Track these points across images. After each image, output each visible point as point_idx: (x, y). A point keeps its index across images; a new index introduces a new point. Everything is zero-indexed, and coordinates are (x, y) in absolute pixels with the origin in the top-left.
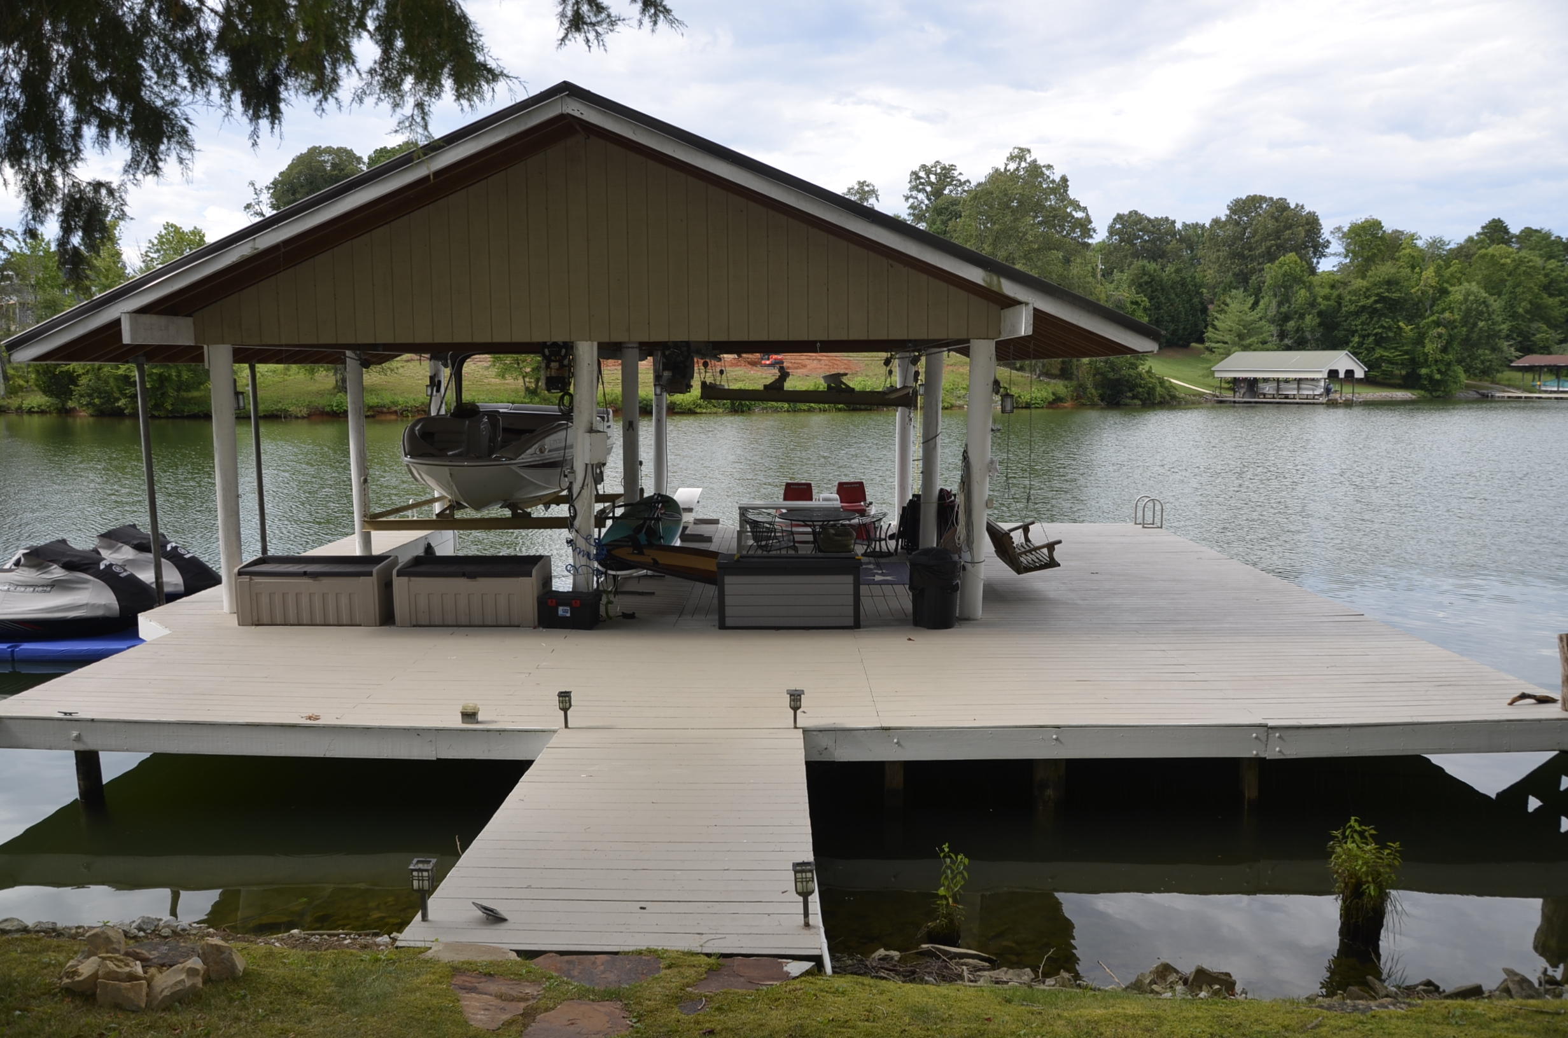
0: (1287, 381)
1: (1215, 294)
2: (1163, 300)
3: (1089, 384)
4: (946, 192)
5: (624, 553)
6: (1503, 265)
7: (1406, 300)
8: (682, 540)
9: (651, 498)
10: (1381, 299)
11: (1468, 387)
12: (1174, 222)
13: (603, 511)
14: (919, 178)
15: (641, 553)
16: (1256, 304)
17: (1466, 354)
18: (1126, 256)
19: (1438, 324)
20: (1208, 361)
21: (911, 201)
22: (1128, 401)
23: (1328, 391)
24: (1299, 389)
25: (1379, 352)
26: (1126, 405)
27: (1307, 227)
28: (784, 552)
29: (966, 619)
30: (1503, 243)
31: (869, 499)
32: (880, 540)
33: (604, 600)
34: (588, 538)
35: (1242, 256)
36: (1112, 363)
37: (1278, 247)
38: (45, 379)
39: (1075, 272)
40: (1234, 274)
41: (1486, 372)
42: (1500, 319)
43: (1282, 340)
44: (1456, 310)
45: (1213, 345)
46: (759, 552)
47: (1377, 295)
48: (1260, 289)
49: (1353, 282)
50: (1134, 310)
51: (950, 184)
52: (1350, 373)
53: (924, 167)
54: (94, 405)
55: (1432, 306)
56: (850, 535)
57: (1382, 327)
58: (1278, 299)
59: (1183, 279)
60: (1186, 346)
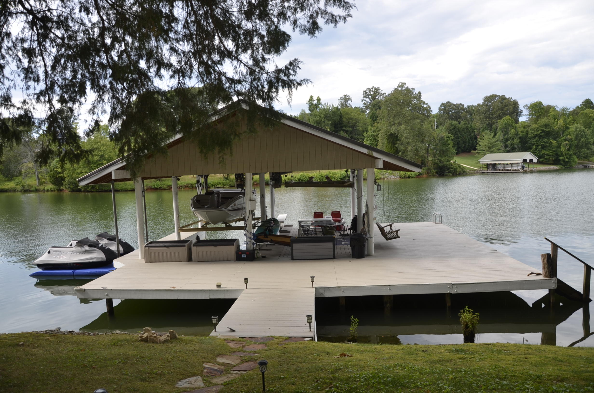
0: (507, 164)
1: (480, 132)
2: (459, 135)
3: (432, 168)
4: (377, 98)
5: (261, 237)
6: (590, 116)
7: (552, 132)
8: (280, 232)
9: (270, 219)
10: (543, 131)
11: (579, 163)
12: (463, 105)
13: (255, 224)
14: (367, 93)
15: (267, 237)
16: (495, 135)
17: (577, 151)
18: (446, 119)
19: (565, 140)
20: (477, 157)
21: (364, 101)
22: (447, 174)
23: (523, 167)
24: (512, 167)
25: (543, 152)
26: (446, 175)
27: (514, 106)
28: (313, 235)
29: (369, 255)
30: (591, 108)
31: (342, 217)
32: (345, 230)
33: (256, 252)
34: (250, 233)
35: (489, 118)
36: (440, 160)
37: (503, 113)
38: (53, 179)
39: (425, 127)
40: (486, 124)
41: (586, 157)
42: (590, 137)
43: (506, 148)
44: (572, 135)
45: (479, 151)
46: (305, 236)
47: (542, 130)
48: (496, 129)
49: (532, 125)
50: (448, 140)
51: (378, 94)
52: (531, 160)
53: (368, 89)
54: (70, 188)
55: (563, 133)
56: (333, 229)
57: (544, 142)
58: (504, 133)
59: (467, 127)
60: (469, 152)
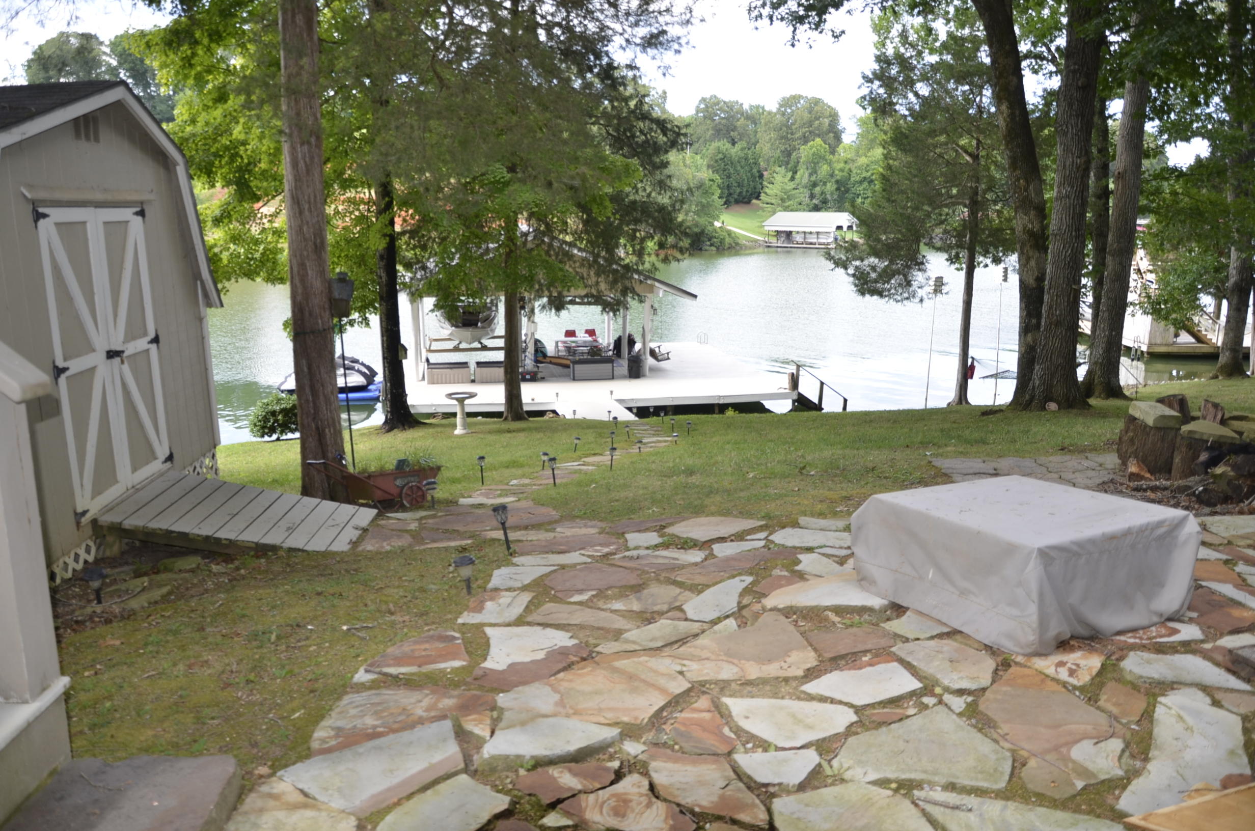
0: (811, 233)
1: (768, 165)
2: (732, 171)
16: (794, 175)
18: (708, 129)
20: (761, 217)
22: (707, 248)
23: (836, 240)
27: (830, 119)
29: (644, 376)
31: (600, 336)
32: (606, 351)
36: (697, 222)
37: (810, 132)
40: (781, 152)
43: (811, 203)
45: (765, 205)
49: (859, 159)
50: (711, 186)
52: (851, 228)
58: (810, 171)
59: (746, 154)
60: (749, 202)
